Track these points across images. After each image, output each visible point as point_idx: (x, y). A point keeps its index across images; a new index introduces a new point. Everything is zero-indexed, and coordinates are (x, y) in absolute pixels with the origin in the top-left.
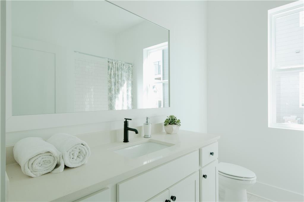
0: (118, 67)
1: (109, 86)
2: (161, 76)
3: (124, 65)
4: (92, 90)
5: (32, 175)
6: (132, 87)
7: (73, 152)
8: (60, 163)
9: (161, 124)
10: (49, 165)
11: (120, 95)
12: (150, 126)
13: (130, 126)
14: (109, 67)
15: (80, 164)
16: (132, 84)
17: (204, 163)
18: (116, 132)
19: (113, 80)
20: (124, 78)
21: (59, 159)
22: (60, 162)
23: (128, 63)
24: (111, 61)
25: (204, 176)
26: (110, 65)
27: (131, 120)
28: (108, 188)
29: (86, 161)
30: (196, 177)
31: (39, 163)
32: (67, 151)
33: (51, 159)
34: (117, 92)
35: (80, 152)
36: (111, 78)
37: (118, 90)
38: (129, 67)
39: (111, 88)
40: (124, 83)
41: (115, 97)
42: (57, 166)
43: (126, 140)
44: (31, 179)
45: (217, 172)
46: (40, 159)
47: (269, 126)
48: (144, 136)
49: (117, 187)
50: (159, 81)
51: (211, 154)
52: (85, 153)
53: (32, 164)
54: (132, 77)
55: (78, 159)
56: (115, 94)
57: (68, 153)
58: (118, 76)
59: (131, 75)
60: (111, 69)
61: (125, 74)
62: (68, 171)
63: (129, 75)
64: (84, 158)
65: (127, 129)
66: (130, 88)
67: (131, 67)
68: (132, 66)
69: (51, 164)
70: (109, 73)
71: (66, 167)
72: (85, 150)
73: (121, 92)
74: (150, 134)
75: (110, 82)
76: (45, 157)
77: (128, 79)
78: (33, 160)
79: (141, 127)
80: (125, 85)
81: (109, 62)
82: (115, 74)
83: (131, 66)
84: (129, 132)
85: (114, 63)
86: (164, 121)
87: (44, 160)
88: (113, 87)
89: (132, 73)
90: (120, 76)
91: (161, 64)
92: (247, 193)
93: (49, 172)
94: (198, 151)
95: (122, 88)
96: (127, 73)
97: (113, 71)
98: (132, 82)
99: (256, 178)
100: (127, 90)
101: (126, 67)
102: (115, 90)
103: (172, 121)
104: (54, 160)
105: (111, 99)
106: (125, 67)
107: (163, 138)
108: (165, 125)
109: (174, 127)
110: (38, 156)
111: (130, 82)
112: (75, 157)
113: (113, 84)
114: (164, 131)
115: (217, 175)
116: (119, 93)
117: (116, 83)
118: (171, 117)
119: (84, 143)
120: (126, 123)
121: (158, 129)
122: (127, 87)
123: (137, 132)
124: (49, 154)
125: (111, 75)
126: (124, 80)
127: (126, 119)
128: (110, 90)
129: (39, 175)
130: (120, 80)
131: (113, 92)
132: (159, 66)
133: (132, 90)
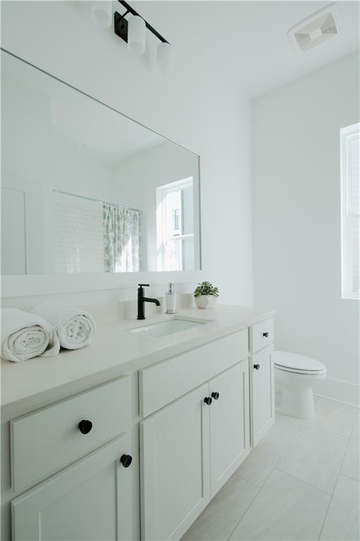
0: (118, 215)
1: (105, 244)
2: (179, 231)
3: (127, 212)
4: (78, 250)
5: (14, 359)
6: (140, 246)
7: (70, 328)
8: (53, 342)
9: (189, 295)
10: (38, 344)
11: (123, 258)
12: (175, 297)
13: (146, 295)
14: (105, 214)
15: (82, 345)
16: (140, 241)
17: (255, 348)
18: (126, 304)
19: (111, 235)
20: (128, 232)
21: (51, 336)
22: (55, 340)
23: (134, 210)
24: (108, 206)
25: (256, 367)
26: (107, 211)
27: (148, 285)
28: (127, 376)
29: (90, 341)
30: (245, 367)
31: (24, 342)
32: (64, 325)
33: (41, 335)
34: (117, 253)
35: (80, 328)
36: (108, 232)
37: (120, 250)
38: (135, 215)
39: (108, 247)
40: (129, 239)
41: (115, 260)
42: (49, 347)
43: (141, 316)
44: (14, 364)
45: (273, 366)
46: (25, 335)
47: (343, 297)
48: (165, 311)
49: (139, 375)
50: (178, 237)
51: (265, 335)
52: (88, 329)
53: (14, 343)
54: (139, 231)
55: (79, 337)
56: (115, 255)
57: (66, 327)
58: (119, 228)
59: (138, 227)
60: (108, 217)
61: (129, 226)
62: (65, 354)
63: (135, 228)
64: (87, 337)
65: (142, 300)
66: (137, 247)
67: (138, 216)
68: (139, 214)
69: (41, 343)
70: (105, 224)
71: (63, 349)
72: (89, 325)
73: (124, 254)
74: (174, 308)
75: (107, 237)
76: (32, 332)
77: (134, 233)
78: (16, 335)
79: (161, 298)
80: (130, 242)
81: (104, 207)
82: (114, 226)
83: (137, 213)
84: (146, 304)
85: (112, 208)
86: (194, 290)
87: (31, 336)
88: (111, 245)
89: (139, 225)
90: (122, 228)
91: (179, 214)
92: (314, 396)
93: (38, 356)
94: (247, 330)
95: (126, 247)
96: (132, 225)
97: (110, 220)
98: (140, 237)
99: (325, 371)
100: (133, 250)
101: (131, 216)
102: (114, 250)
103: (205, 290)
104: (45, 338)
105: (108, 263)
106: (129, 215)
107: (193, 313)
108: (196, 296)
109: (209, 298)
110: (23, 331)
111: (137, 238)
112: (75, 335)
113: (112, 240)
114: (194, 305)
115: (273, 370)
116: (121, 254)
117: (117, 239)
118: (205, 283)
119: (87, 314)
120: (141, 291)
121: (185, 302)
122: (133, 245)
123: (158, 304)
124: (39, 328)
125: (107, 226)
126: (127, 235)
127: (141, 285)
128: (107, 250)
129: (24, 359)
130: (122, 235)
131: (112, 253)
132: (176, 218)
133: (140, 250)
